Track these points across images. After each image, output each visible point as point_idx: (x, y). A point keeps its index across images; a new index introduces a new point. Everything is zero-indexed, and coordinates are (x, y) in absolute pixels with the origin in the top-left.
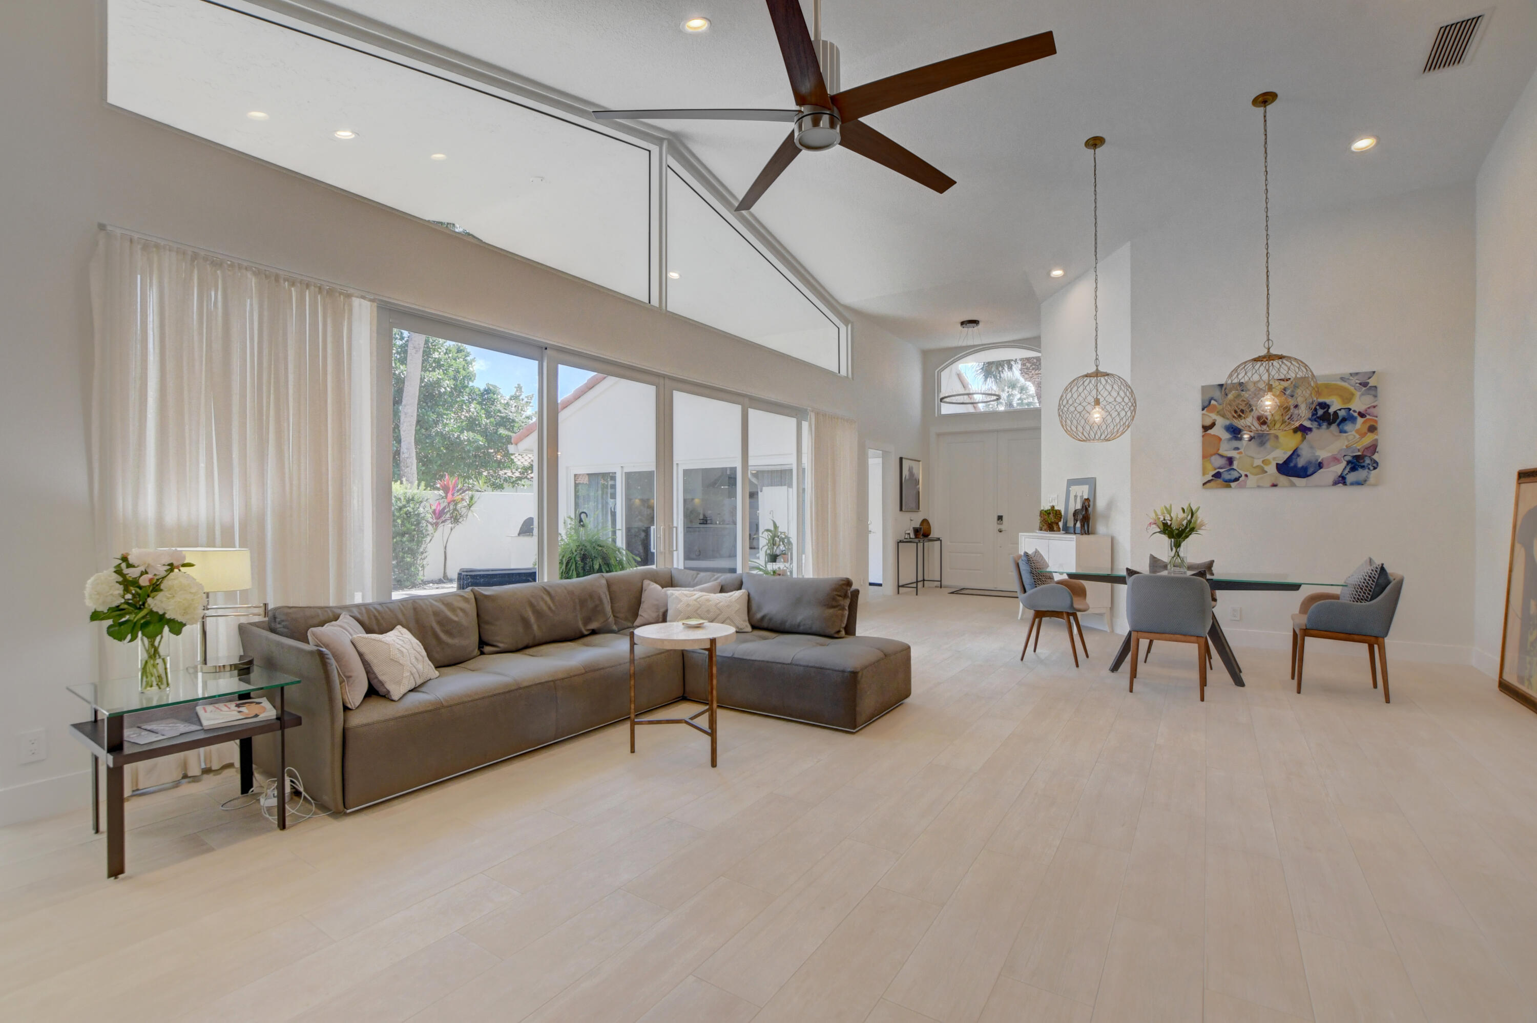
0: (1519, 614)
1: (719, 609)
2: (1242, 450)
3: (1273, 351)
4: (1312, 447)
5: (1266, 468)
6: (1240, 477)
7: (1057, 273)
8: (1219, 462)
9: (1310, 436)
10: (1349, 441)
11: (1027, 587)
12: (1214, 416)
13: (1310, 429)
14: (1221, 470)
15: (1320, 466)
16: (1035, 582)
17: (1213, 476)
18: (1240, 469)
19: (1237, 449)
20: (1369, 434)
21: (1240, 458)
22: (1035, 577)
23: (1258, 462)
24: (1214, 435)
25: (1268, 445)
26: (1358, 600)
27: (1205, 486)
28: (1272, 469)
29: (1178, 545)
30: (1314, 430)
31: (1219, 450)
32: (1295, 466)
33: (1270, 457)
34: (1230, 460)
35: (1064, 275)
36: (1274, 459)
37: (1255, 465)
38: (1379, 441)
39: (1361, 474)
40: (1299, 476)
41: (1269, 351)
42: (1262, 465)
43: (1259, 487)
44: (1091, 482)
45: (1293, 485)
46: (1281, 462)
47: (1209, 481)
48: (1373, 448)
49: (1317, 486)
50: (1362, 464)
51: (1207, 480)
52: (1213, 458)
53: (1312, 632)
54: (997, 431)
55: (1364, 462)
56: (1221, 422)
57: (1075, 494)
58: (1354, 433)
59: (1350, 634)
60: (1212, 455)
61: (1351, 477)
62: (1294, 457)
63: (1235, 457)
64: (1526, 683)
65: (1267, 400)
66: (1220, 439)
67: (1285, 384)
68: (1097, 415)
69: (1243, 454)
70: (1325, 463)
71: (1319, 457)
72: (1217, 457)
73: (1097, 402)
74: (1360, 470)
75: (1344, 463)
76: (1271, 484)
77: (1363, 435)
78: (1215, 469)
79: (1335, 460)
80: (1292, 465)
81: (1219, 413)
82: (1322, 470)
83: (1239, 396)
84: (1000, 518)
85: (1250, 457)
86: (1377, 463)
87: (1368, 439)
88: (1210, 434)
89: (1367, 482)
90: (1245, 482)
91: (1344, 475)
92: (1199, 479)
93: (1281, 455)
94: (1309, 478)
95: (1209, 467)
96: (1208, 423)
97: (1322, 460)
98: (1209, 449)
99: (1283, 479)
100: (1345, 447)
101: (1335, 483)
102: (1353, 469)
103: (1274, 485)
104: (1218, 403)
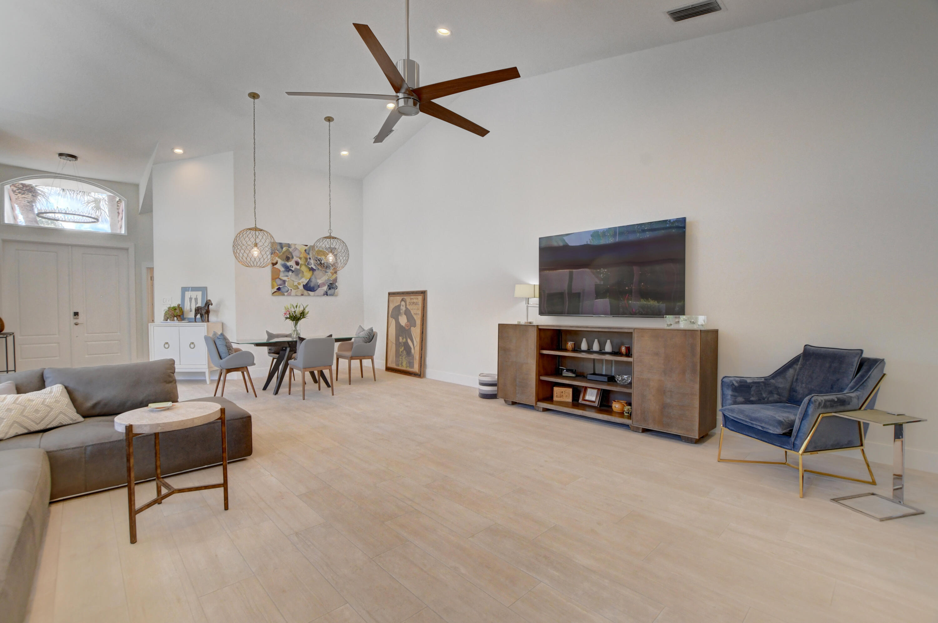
0: (394, 342)
1: (48, 406)
2: (289, 277)
3: (333, 235)
4: (316, 278)
5: (299, 286)
6: (289, 290)
7: (179, 151)
8: (279, 282)
9: (315, 273)
10: (328, 276)
11: (223, 356)
12: (277, 259)
13: (315, 270)
14: (281, 287)
15: (319, 286)
16: (228, 351)
17: (277, 289)
18: (289, 287)
19: (287, 276)
20: (335, 274)
21: (289, 281)
22: (228, 348)
23: (296, 284)
24: (277, 268)
25: (300, 275)
26: (366, 342)
27: (273, 294)
28: (301, 287)
29: (296, 324)
30: (317, 270)
31: (279, 276)
32: (310, 286)
33: (300, 281)
34: (284, 282)
35: (183, 153)
36: (302, 282)
37: (294, 285)
38: (338, 278)
39: (332, 291)
40: (311, 291)
41: (330, 235)
42: (297, 285)
43: (296, 295)
44: (204, 290)
45: (309, 295)
46: (305, 284)
47: (275, 292)
48: (335, 280)
49: (318, 296)
50: (333, 287)
51: (274, 291)
52: (277, 280)
53: (354, 358)
54: (72, 246)
55: (333, 286)
56: (280, 262)
57: (190, 297)
58: (330, 273)
59: (364, 356)
60: (276, 279)
61: (329, 292)
62: (310, 282)
63: (286, 281)
64: (400, 365)
65: (330, 256)
66: (280, 271)
67: (306, 248)
68: (255, 252)
69: (290, 279)
70: (320, 285)
71: (318, 282)
72: (279, 279)
73: (256, 245)
74: (332, 289)
75: (327, 286)
76: (301, 294)
77: (333, 274)
78: (278, 286)
79: (323, 284)
80: (309, 285)
81: (279, 257)
82: (319, 289)
83: (288, 250)
84: (76, 314)
85: (293, 281)
86: (337, 287)
87: (334, 277)
88: (275, 268)
89: (334, 295)
90: (290, 292)
91: (327, 291)
92: (270, 290)
93: (304, 281)
94: (315, 292)
95: (275, 284)
96: (274, 262)
97: (319, 284)
98: (275, 276)
99: (306, 292)
100: (327, 279)
101: (324, 295)
102: (330, 289)
103: (302, 295)
104: (279, 252)
